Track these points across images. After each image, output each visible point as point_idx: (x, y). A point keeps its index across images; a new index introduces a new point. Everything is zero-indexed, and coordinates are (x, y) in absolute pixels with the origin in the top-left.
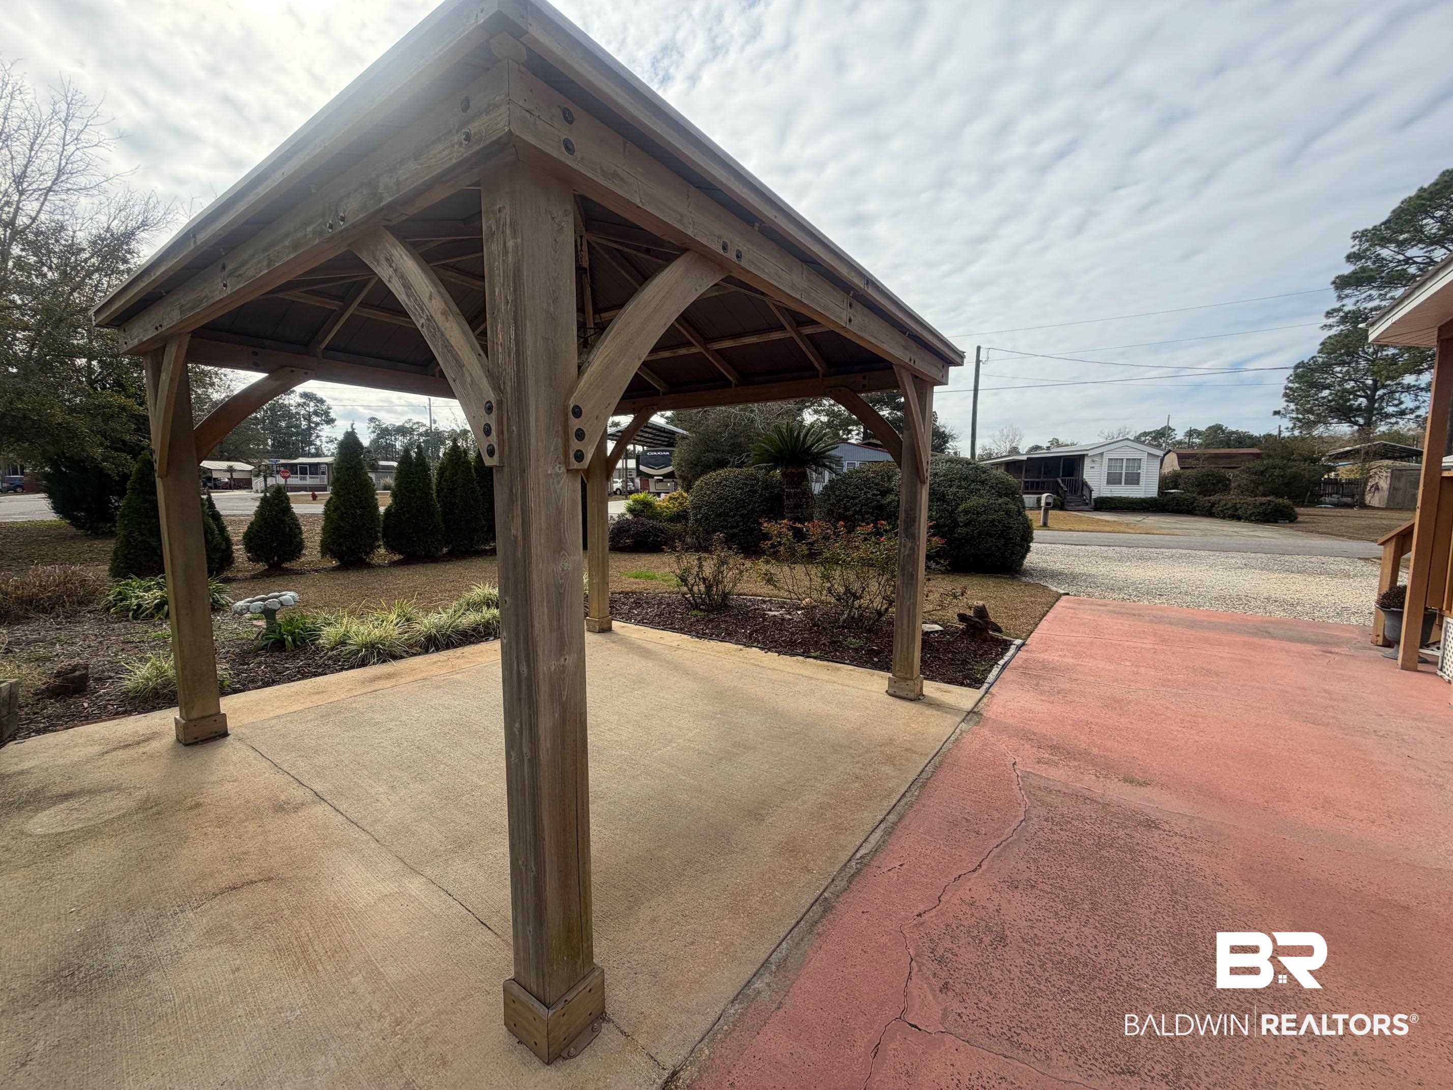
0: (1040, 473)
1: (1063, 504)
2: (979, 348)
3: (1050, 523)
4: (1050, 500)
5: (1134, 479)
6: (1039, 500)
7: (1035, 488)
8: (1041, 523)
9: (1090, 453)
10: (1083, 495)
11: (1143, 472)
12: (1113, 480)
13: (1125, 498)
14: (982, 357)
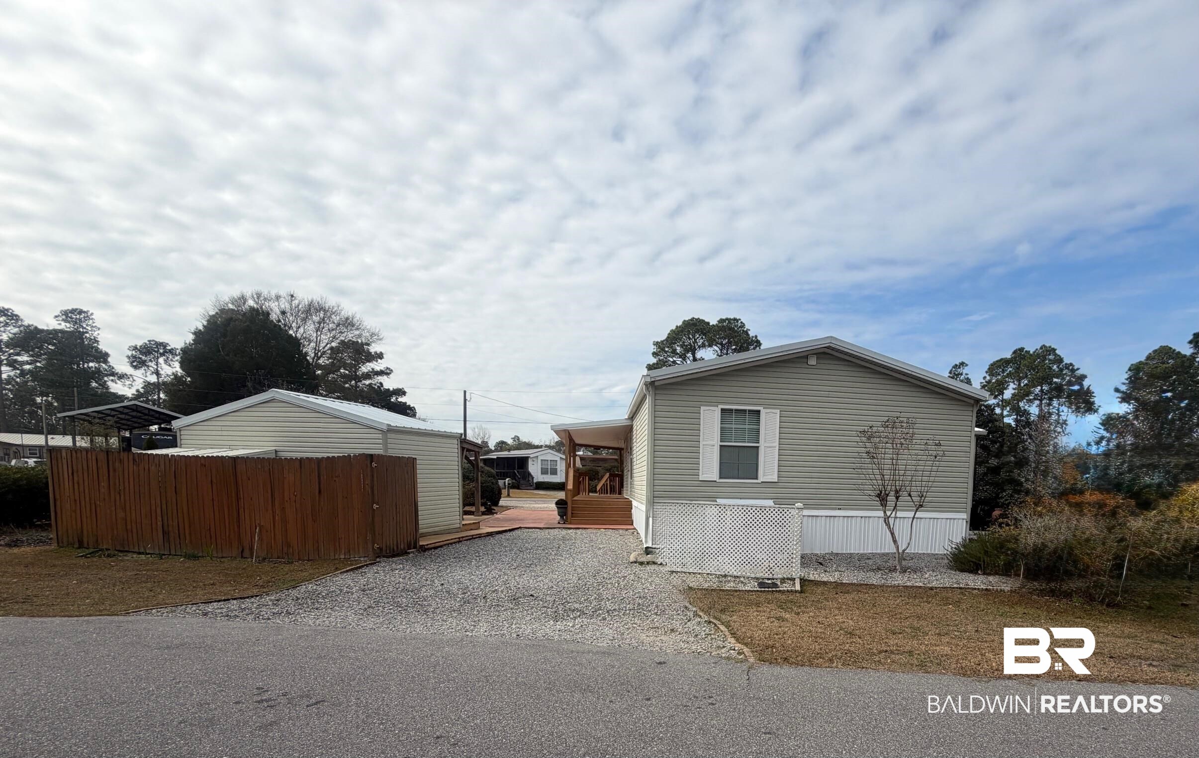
0: (504, 467)
1: (519, 485)
2: (465, 392)
3: (511, 495)
4: (510, 482)
5: (554, 472)
6: (505, 483)
7: (503, 476)
8: (506, 495)
9: (531, 456)
10: (529, 481)
11: (558, 467)
12: (544, 472)
13: (550, 482)
14: (468, 397)
